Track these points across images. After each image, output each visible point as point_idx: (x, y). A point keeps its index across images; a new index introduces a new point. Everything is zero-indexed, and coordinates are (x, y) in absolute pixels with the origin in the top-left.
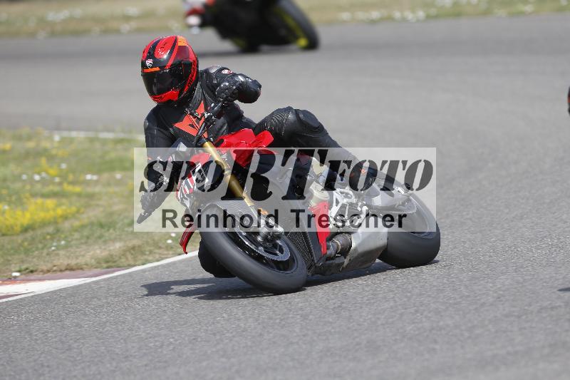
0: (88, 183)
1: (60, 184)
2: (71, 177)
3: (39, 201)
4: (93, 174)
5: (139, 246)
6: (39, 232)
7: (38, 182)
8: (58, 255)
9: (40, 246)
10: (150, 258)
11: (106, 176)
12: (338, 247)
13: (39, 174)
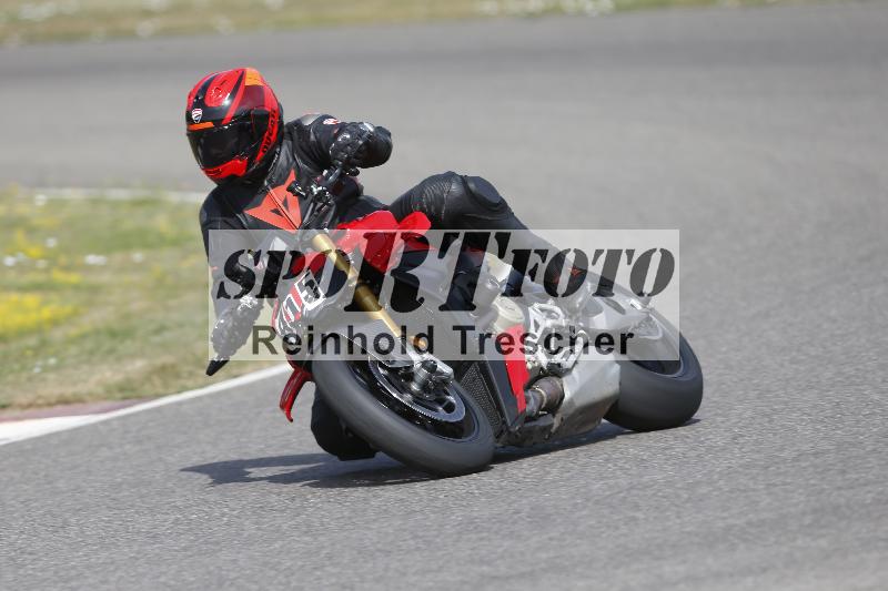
0: (89, 269)
1: (47, 270)
2: (63, 260)
3: (14, 297)
4: (98, 252)
5: (173, 366)
6: (14, 346)
7: (11, 268)
8: (44, 380)
9: (16, 367)
10: (190, 383)
11: (118, 257)
12: (542, 401)
13: (12, 255)
